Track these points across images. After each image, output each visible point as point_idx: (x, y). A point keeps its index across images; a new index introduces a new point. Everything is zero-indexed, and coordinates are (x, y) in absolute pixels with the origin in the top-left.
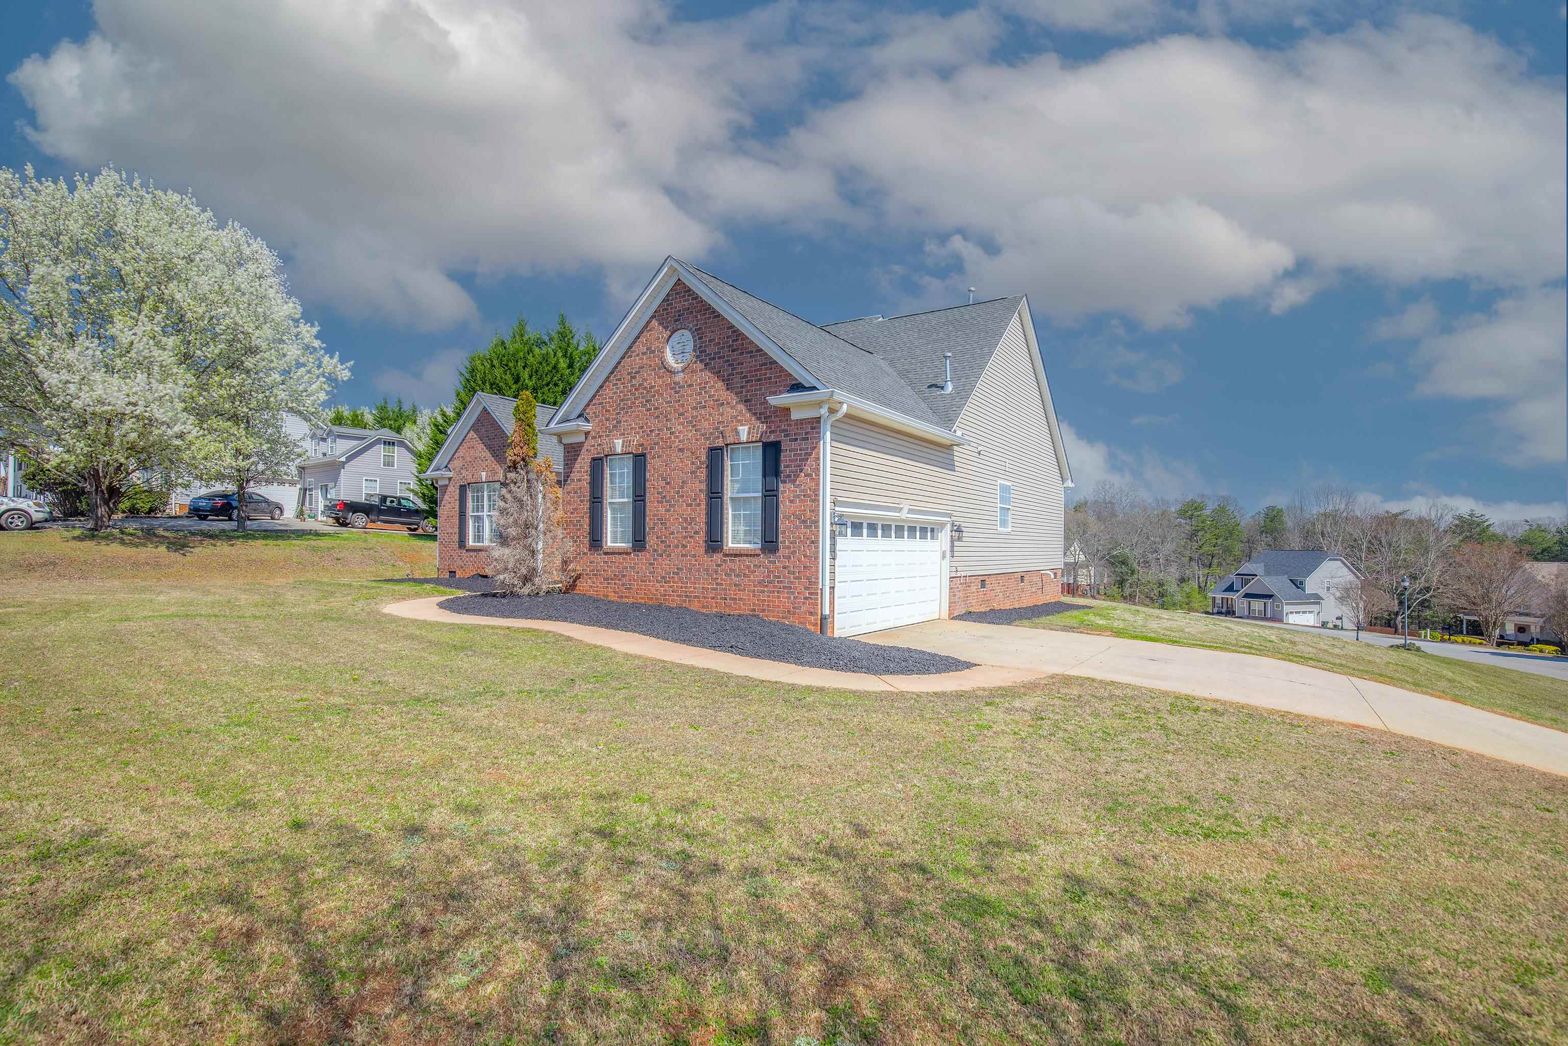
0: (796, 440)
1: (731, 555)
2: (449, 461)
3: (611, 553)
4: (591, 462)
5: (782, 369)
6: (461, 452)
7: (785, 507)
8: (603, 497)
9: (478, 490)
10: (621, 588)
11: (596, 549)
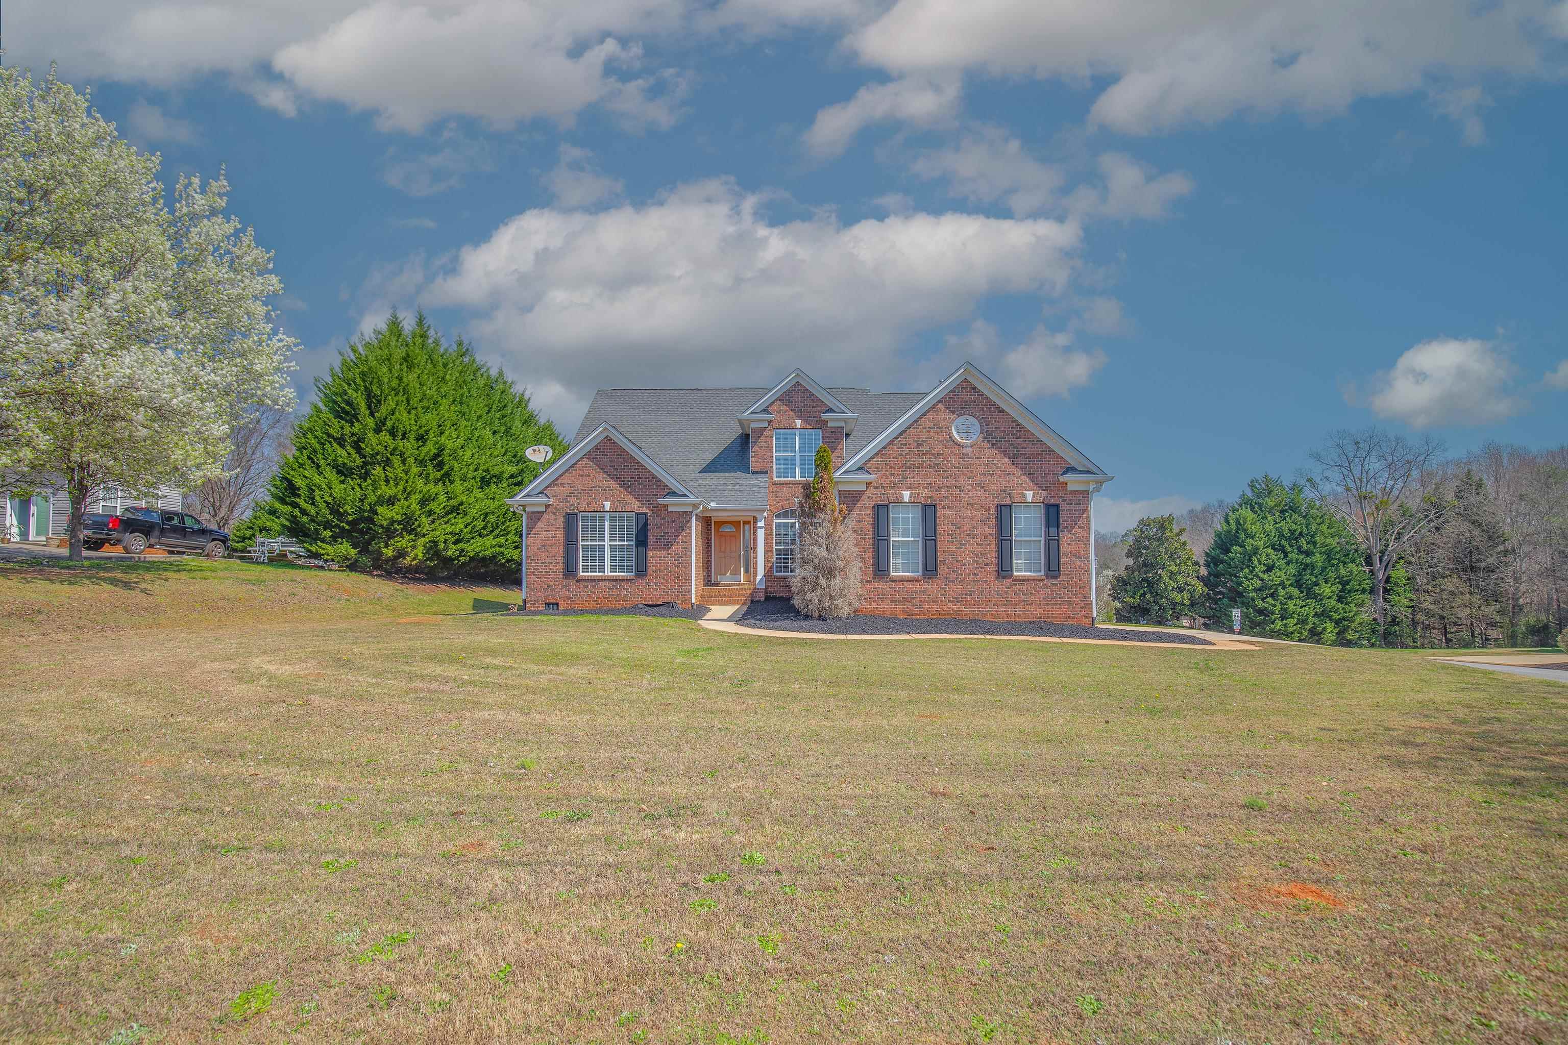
0: (1070, 504)
1: (1020, 580)
2: (547, 487)
3: (899, 581)
4: (874, 507)
5: (1059, 456)
6: (567, 479)
7: (1064, 548)
8: (888, 536)
9: (593, 519)
10: (911, 608)
11: (881, 577)
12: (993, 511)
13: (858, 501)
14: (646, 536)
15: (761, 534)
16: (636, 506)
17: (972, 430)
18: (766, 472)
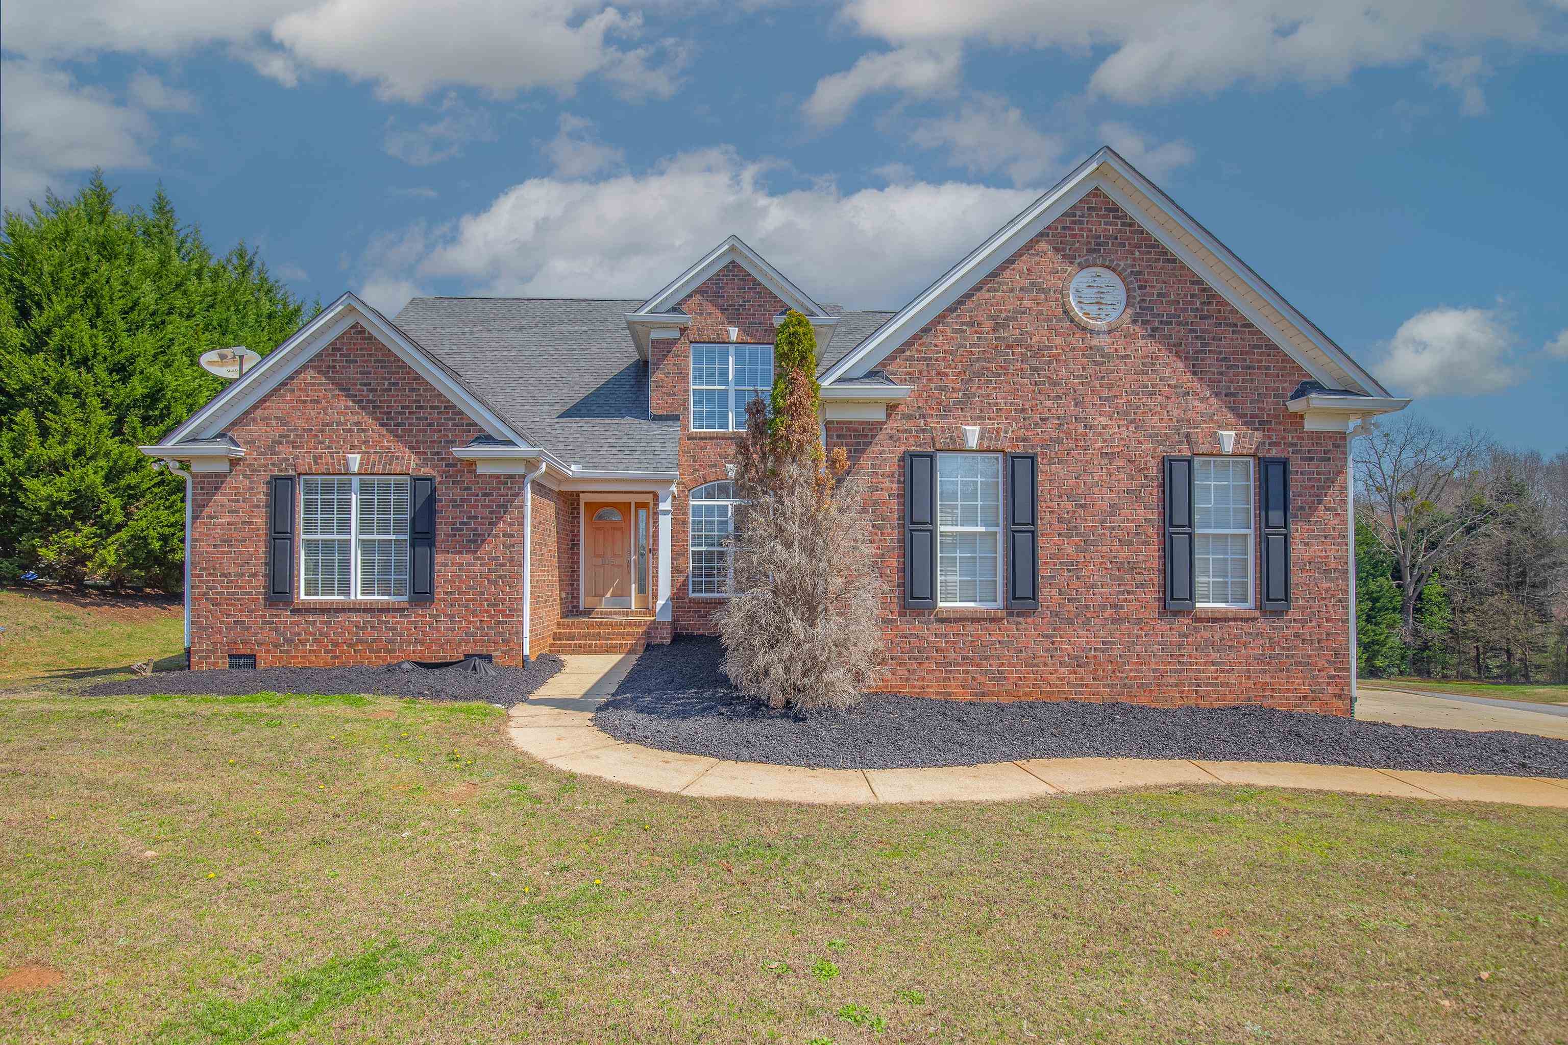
0: (1311, 459)
1: (1208, 620)
2: (234, 424)
3: (956, 620)
4: (902, 459)
5: (1287, 359)
6: (275, 409)
7: (1297, 551)
8: (932, 521)
9: (328, 488)
10: (981, 679)
11: (919, 612)
12: (1154, 472)
13: (868, 444)
14: (432, 524)
15: (665, 524)
16: (411, 463)
17: (1108, 299)
18: (676, 418)
